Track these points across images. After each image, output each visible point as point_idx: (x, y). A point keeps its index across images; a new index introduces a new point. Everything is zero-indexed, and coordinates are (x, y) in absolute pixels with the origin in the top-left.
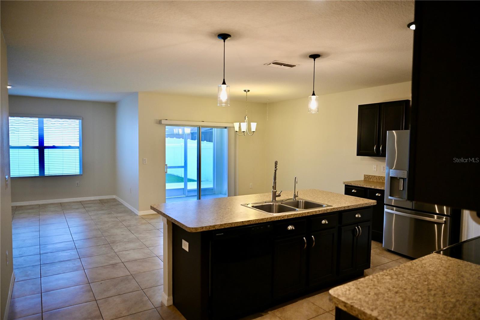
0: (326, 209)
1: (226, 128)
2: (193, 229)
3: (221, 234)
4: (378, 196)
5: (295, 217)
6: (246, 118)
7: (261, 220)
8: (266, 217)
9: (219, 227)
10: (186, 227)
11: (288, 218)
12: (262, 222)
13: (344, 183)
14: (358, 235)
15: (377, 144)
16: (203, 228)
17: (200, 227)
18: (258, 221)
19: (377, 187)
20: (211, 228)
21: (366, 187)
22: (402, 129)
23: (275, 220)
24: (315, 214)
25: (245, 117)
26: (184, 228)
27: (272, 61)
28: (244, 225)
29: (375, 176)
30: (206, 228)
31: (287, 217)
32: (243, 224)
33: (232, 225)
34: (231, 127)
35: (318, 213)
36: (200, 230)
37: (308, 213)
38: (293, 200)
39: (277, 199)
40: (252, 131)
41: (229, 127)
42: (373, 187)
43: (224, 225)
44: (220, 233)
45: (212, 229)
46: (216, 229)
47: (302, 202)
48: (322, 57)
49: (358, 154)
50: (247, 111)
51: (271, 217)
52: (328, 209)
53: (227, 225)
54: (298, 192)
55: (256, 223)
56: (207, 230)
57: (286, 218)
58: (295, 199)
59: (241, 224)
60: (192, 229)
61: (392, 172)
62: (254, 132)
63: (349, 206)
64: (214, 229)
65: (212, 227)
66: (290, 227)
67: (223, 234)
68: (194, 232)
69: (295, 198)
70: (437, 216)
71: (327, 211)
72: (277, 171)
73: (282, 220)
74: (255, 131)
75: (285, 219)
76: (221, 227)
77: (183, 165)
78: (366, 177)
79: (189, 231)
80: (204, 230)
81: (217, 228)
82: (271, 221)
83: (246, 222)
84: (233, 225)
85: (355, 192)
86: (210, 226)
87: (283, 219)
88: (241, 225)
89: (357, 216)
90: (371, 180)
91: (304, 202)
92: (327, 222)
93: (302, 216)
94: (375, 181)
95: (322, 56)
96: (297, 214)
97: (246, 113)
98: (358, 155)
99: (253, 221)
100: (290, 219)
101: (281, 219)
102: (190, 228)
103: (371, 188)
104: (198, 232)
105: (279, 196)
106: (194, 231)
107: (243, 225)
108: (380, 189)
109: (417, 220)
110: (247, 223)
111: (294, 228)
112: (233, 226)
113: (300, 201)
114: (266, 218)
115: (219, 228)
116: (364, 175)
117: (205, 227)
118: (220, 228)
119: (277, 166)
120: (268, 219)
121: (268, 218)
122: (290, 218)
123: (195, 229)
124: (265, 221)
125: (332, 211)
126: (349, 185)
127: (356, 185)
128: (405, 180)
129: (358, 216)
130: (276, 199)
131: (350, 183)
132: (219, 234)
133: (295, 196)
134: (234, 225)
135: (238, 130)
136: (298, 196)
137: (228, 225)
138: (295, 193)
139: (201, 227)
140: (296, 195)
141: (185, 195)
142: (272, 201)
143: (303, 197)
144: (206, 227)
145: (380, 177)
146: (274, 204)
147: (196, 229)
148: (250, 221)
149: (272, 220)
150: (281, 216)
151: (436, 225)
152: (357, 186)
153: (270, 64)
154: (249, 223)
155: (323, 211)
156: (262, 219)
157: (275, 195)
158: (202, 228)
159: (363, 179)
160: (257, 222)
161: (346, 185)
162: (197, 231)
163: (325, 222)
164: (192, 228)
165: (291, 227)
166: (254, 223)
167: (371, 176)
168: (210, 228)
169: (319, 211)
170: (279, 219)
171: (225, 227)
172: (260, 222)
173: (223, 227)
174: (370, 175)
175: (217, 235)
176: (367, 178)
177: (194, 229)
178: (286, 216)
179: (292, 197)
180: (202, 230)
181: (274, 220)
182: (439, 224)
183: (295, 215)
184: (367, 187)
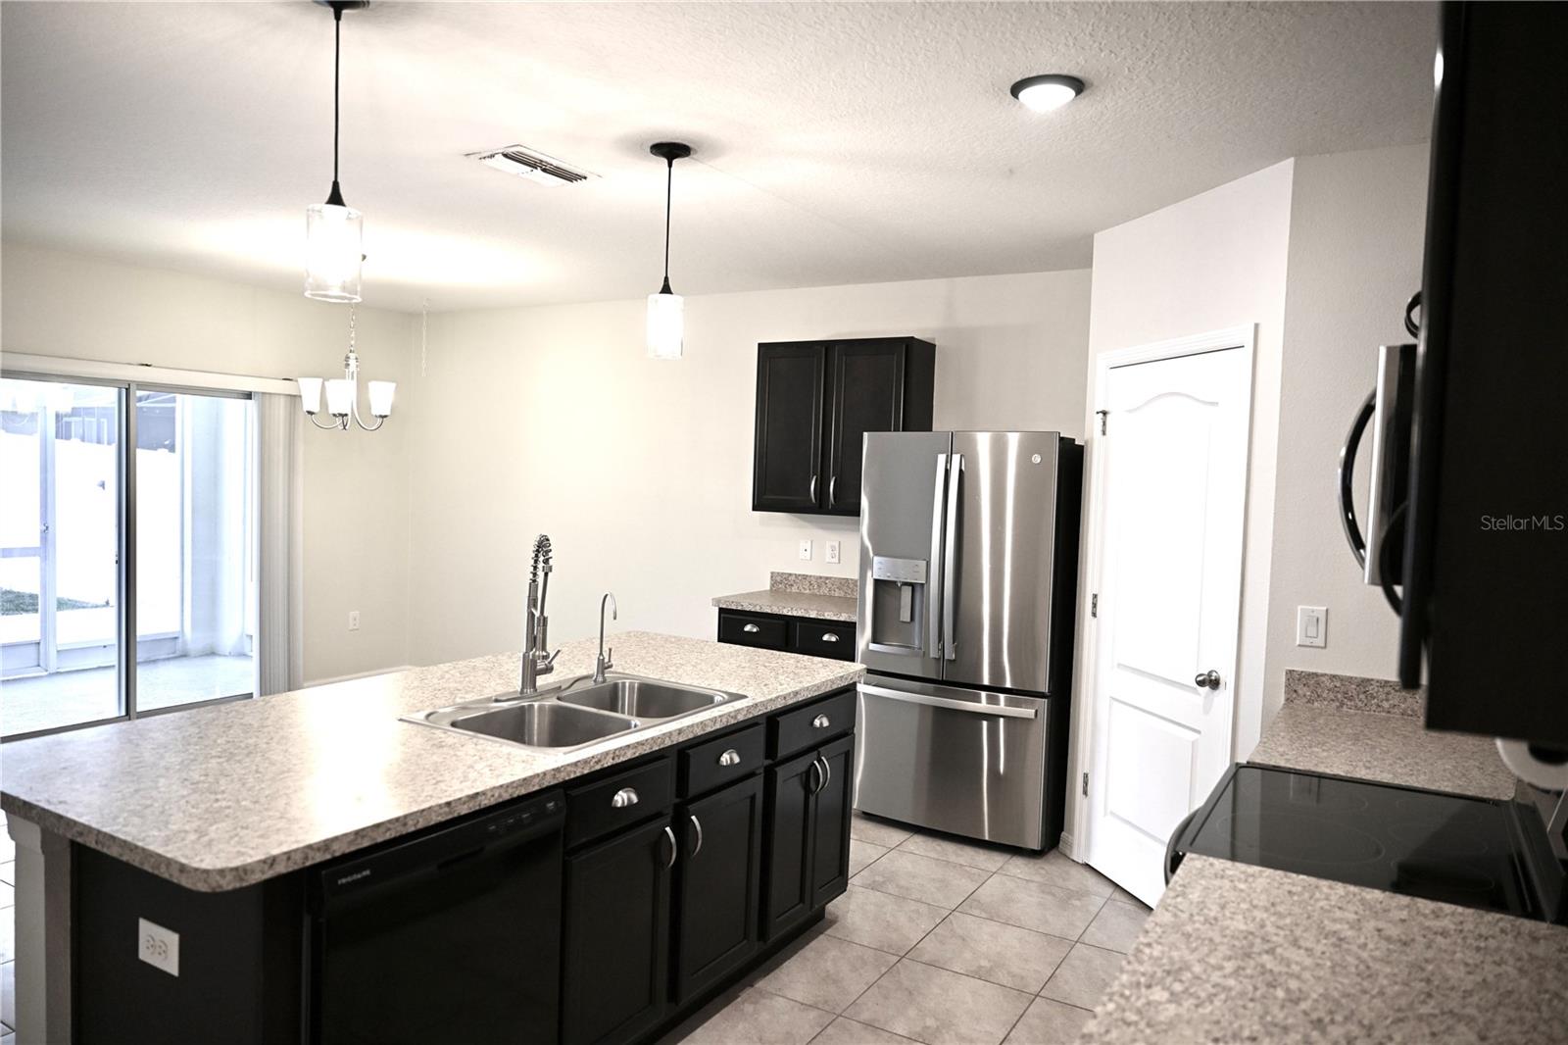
0: (732, 710)
1: (248, 396)
2: (224, 877)
3: (359, 876)
4: (828, 642)
5: (637, 755)
6: (352, 362)
7: (521, 786)
8: (539, 770)
9: (351, 843)
10: (183, 868)
11: (615, 762)
12: (523, 792)
13: (717, 601)
14: (823, 787)
15: (819, 473)
16: (272, 861)
17: (259, 861)
18: (510, 791)
19: (826, 614)
20: (311, 854)
21: (790, 614)
22: (896, 430)
23: (572, 776)
24: (702, 733)
25: (348, 358)
26: (166, 876)
27: (502, 145)
28: (456, 815)
29: (805, 577)
30: (289, 858)
31: (613, 759)
32: (450, 813)
33: (405, 825)
34: (270, 394)
35: (709, 730)
36: (263, 872)
37: (680, 731)
38: (595, 681)
39: (542, 681)
40: (377, 410)
41: (263, 393)
42: (813, 615)
43: (370, 834)
44: (357, 873)
45: (319, 858)
46: (337, 854)
47: (632, 686)
48: (695, 156)
49: (758, 506)
50: (353, 335)
51: (555, 766)
52: (738, 711)
53: (382, 830)
54: (610, 650)
55: (501, 800)
56: (296, 867)
57: (609, 762)
58: (600, 679)
59: (441, 814)
60: (218, 878)
61: (880, 566)
62: (386, 416)
63: (796, 693)
64: (328, 856)
65: (319, 849)
66: (622, 798)
67: (367, 873)
68: (230, 888)
69: (603, 673)
70: (987, 695)
71: (735, 717)
72: (550, 574)
73: (597, 771)
74: (387, 413)
75: (606, 765)
76: (359, 841)
77: (36, 542)
78: (779, 579)
79: (202, 887)
80: (281, 868)
81: (339, 850)
82: (556, 782)
83: (464, 803)
84: (411, 823)
85: (755, 630)
86: (310, 847)
87: (598, 767)
88: (443, 820)
89: (817, 723)
90: (794, 589)
91: (636, 685)
92: (737, 760)
93: (662, 746)
94: (808, 591)
95: (696, 152)
96: (647, 740)
97: (353, 342)
98: (755, 508)
99: (489, 794)
100: (622, 763)
101: (593, 770)
102: (206, 872)
103: (807, 616)
104: (247, 888)
105: (549, 670)
106: (228, 884)
107: (450, 817)
108: (835, 618)
109: (939, 711)
110: (466, 806)
111: (635, 799)
112: (412, 829)
113: (624, 684)
114: (538, 775)
115: (347, 851)
116: (772, 573)
117: (285, 857)
118: (353, 848)
119: (550, 554)
120: (548, 777)
121: (545, 774)
122: (622, 759)
123: (234, 873)
124: (537, 788)
125: (751, 716)
126: (734, 608)
127: (758, 609)
128: (918, 589)
129: (821, 724)
130: (538, 684)
131: (738, 603)
132: (349, 879)
133: (603, 666)
134: (415, 825)
135: (316, 408)
136: (611, 666)
137: (389, 829)
138: (601, 654)
139: (264, 861)
140: (606, 660)
141: (47, 671)
142: (522, 692)
143: (635, 667)
144: (288, 855)
145: (821, 578)
146: (536, 705)
147: (241, 871)
148: (477, 794)
149: (562, 777)
150: (593, 757)
151: (985, 723)
152: (762, 611)
153: (492, 156)
154: (473, 807)
155: (724, 720)
156: (525, 779)
157: (532, 670)
158: (269, 861)
159: (768, 588)
160: (506, 797)
161: (721, 610)
162: (245, 884)
163: (731, 759)
164: (222, 872)
165: (625, 796)
166: (493, 802)
167: (793, 578)
168: (306, 858)
169: (714, 720)
170: (586, 772)
171: (375, 839)
172: (515, 795)
173: (366, 843)
174: (790, 575)
175: (340, 882)
176: (782, 583)
177: (229, 877)
178: (607, 753)
179: (593, 669)
180: (269, 874)
181: (567, 778)
182: (992, 718)
183: (640, 747)
184: (795, 614)
